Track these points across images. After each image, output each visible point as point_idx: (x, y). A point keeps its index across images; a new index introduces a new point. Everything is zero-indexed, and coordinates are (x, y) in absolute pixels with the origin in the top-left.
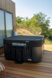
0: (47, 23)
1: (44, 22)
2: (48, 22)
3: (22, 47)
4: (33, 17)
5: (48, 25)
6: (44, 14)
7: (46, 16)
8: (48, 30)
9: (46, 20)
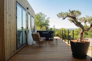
0: (47, 23)
1: (44, 22)
3: (47, 34)
5: (48, 25)
6: (44, 14)
7: (46, 16)
9: (46, 20)
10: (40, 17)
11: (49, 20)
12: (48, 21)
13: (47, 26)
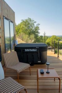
0: (37, 30)
1: (33, 29)
2: (37, 28)
4: (21, 23)
5: (38, 32)
6: (33, 20)
7: (35, 22)
8: (38, 37)
9: (36, 26)
10: (29, 24)
11: (39, 26)
12: (38, 28)
13: (37, 34)
